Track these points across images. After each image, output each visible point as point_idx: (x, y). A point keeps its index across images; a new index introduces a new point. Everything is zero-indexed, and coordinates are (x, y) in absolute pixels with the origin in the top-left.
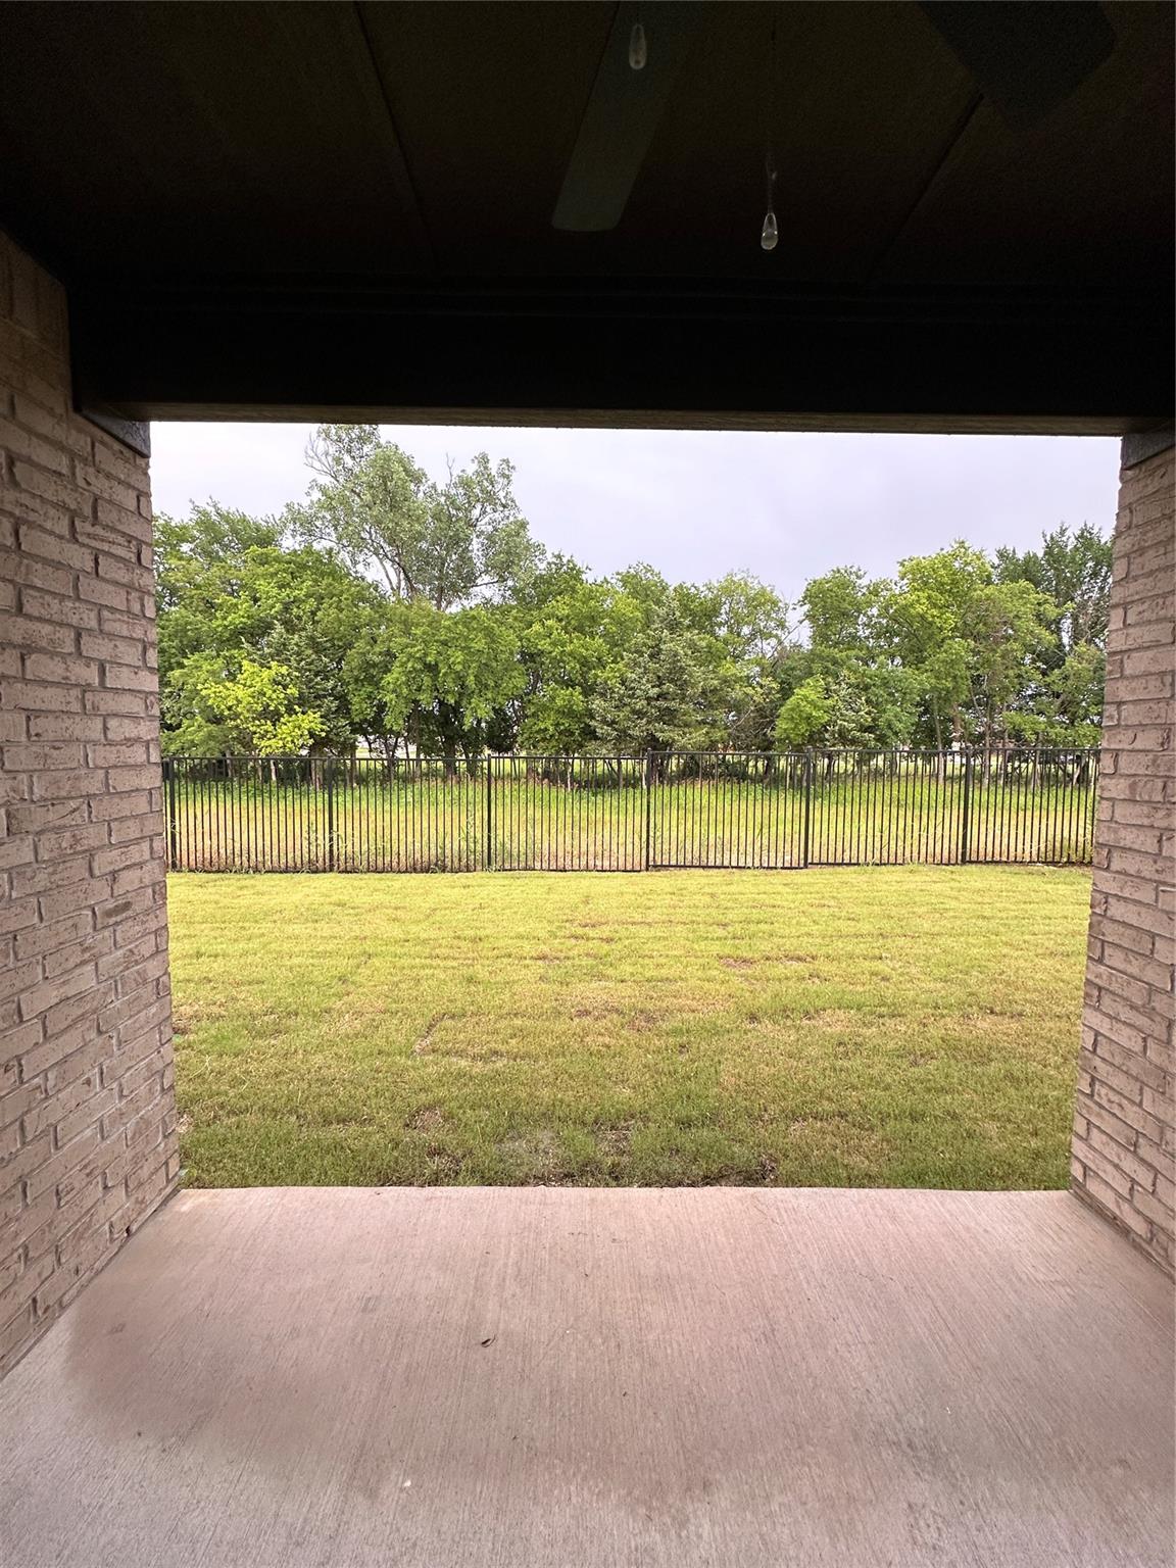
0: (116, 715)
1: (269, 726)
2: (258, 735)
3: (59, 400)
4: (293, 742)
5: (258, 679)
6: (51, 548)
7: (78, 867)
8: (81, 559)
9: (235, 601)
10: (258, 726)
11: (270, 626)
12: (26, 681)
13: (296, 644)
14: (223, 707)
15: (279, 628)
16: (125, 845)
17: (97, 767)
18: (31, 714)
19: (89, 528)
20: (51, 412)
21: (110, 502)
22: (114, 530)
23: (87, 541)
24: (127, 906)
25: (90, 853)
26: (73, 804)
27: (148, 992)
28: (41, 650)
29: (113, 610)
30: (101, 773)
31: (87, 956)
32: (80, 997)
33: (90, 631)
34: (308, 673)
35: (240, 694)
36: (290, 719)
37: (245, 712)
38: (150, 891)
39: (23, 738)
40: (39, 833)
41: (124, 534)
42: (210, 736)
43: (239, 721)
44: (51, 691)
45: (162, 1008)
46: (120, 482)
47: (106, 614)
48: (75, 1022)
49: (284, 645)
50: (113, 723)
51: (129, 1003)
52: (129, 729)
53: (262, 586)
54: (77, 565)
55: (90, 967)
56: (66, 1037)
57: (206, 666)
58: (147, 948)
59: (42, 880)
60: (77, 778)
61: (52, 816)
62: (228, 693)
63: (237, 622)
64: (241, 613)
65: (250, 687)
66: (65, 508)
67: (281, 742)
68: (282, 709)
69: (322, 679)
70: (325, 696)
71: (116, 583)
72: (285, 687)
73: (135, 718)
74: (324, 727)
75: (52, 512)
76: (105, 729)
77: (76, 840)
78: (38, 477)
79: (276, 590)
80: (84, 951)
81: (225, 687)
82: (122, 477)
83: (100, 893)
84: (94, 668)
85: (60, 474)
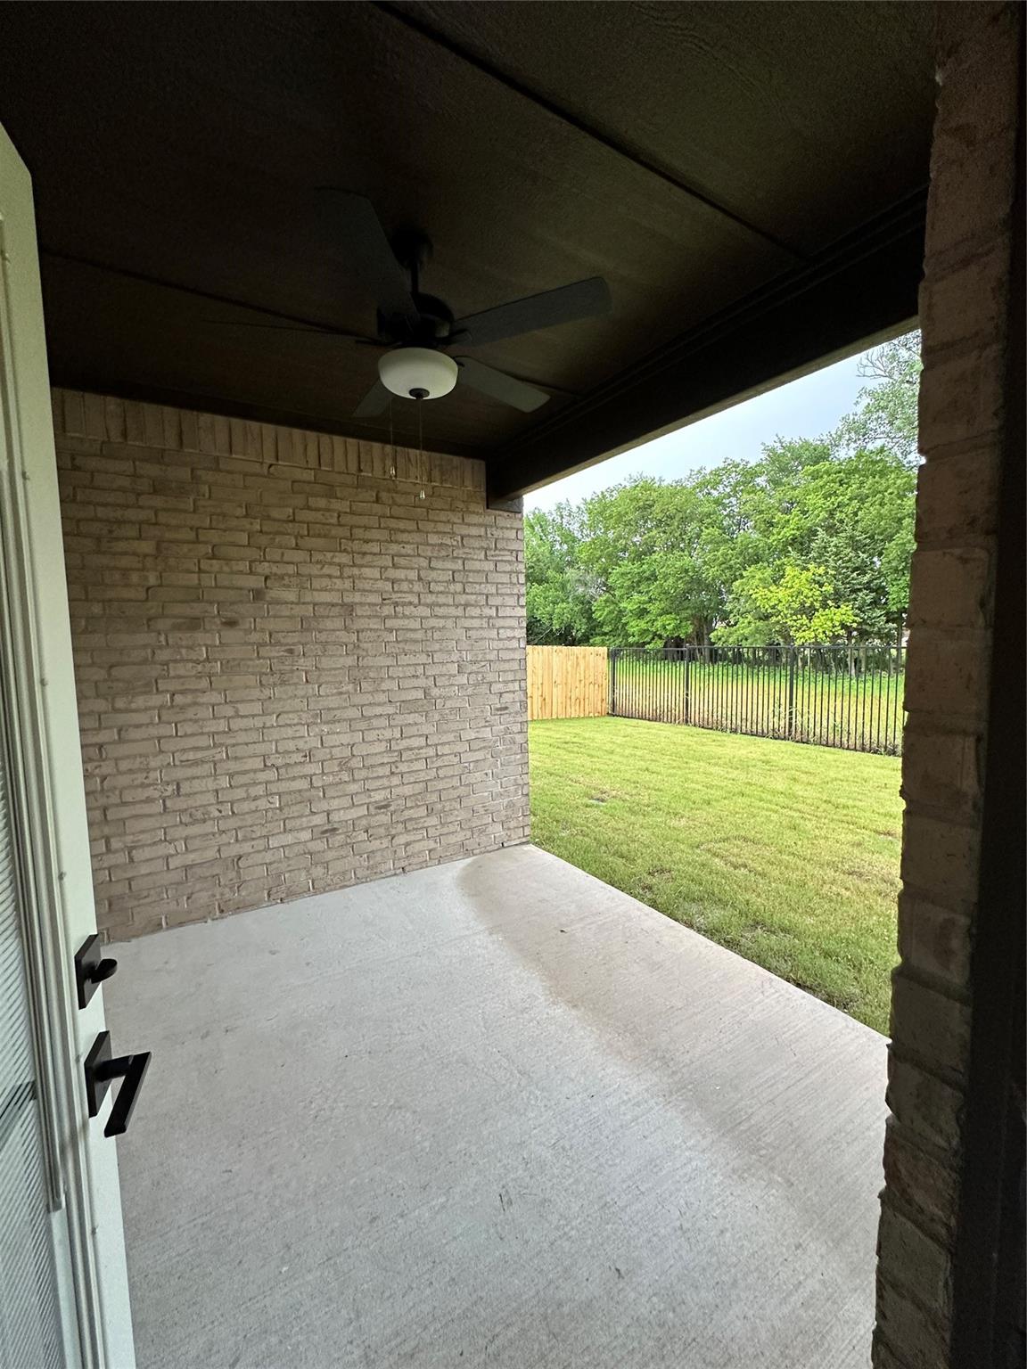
0: (503, 628)
1: (805, 620)
2: (794, 628)
3: (480, 508)
4: (824, 632)
5: (797, 581)
6: (477, 565)
7: (484, 688)
8: (489, 566)
9: (787, 517)
10: (795, 621)
11: (815, 533)
12: (465, 617)
13: (835, 546)
14: (767, 606)
15: (821, 533)
16: (506, 682)
17: (494, 649)
18: (467, 629)
19: (493, 553)
20: (478, 513)
21: (503, 539)
22: (505, 549)
23: (492, 558)
24: (506, 708)
25: (490, 684)
26: (483, 664)
27: (516, 748)
28: (472, 605)
29: (502, 584)
30: (496, 652)
31: (487, 724)
32: (484, 740)
33: (492, 595)
34: (844, 570)
35: (780, 595)
36: (824, 613)
37: (785, 610)
38: (518, 704)
39: (465, 638)
40: (470, 673)
41: (509, 550)
42: (757, 630)
43: (780, 617)
44: (475, 620)
45: (523, 757)
46: (507, 528)
47: (499, 586)
48: (481, 749)
49: (825, 548)
50: (501, 631)
51: (507, 750)
52: (509, 633)
53: (812, 500)
54: (486, 569)
55: (489, 729)
56: (477, 753)
57: (759, 575)
58: (516, 728)
59: (470, 691)
60: (485, 653)
61: (474, 668)
62: (771, 595)
63: (788, 535)
64: (792, 527)
65: (790, 588)
66: (482, 548)
67: (813, 633)
68: (817, 605)
69: (858, 575)
70: (860, 590)
71: (505, 572)
72: (821, 585)
73: (513, 628)
74: (856, 618)
75: (477, 552)
76: (498, 633)
77: (484, 678)
78: (472, 541)
79: (822, 501)
80: (487, 722)
81: (769, 590)
82: (509, 526)
83: (495, 701)
84: (494, 609)
85: (480, 536)
